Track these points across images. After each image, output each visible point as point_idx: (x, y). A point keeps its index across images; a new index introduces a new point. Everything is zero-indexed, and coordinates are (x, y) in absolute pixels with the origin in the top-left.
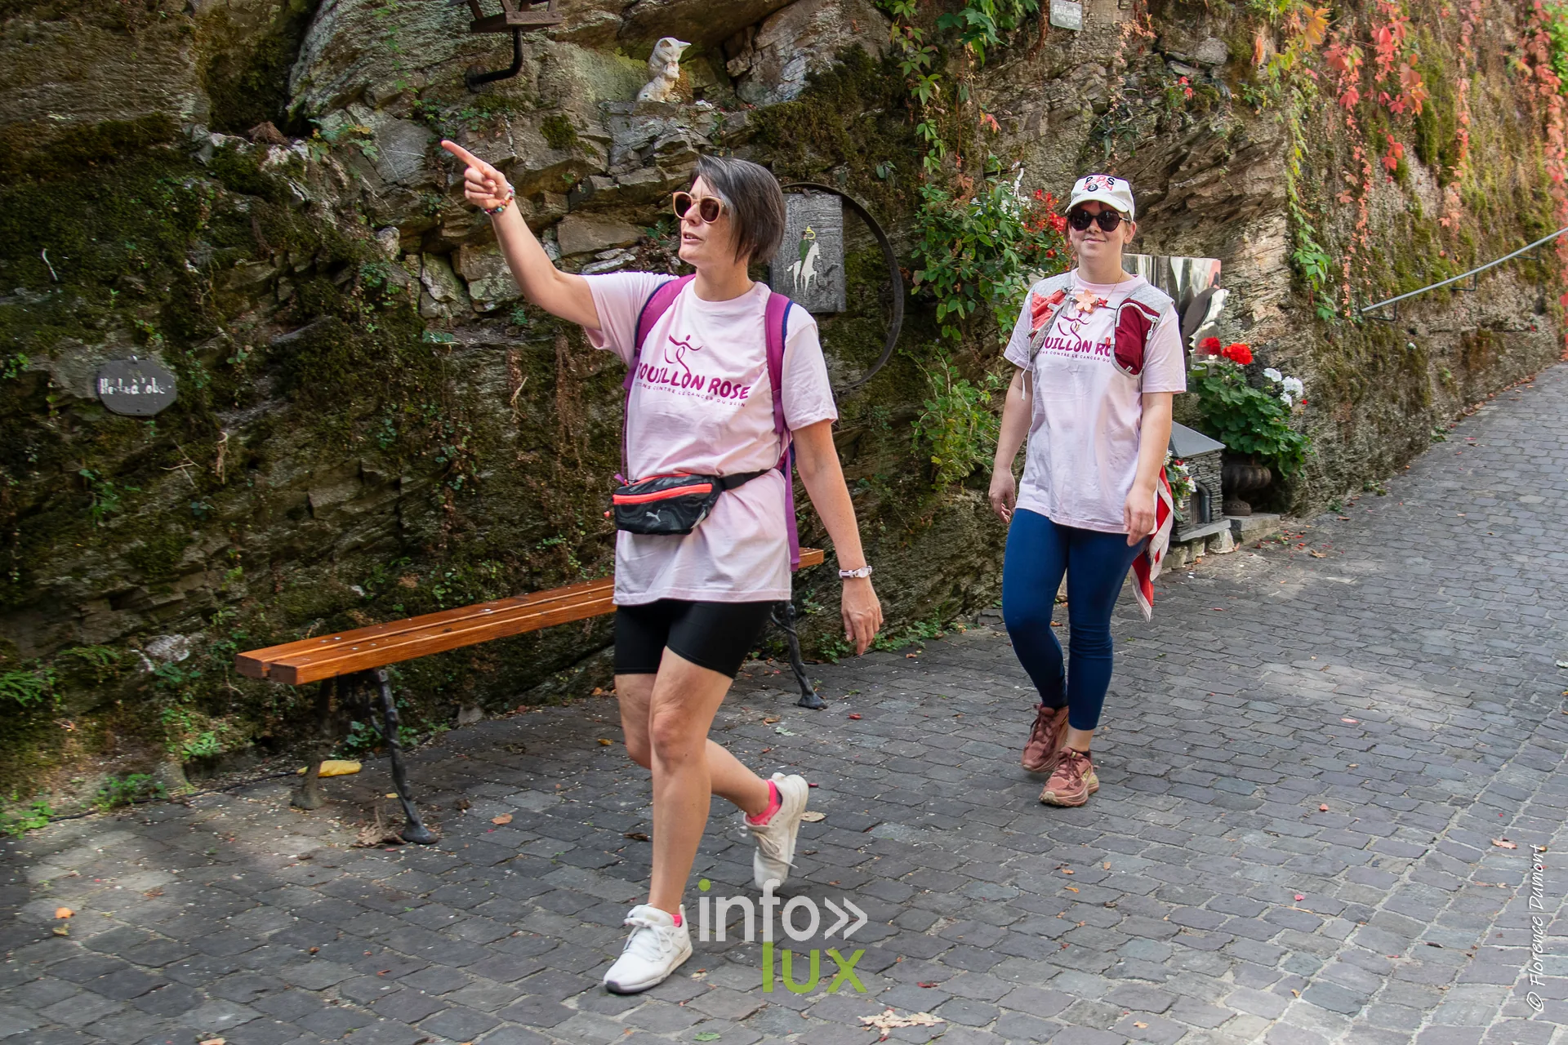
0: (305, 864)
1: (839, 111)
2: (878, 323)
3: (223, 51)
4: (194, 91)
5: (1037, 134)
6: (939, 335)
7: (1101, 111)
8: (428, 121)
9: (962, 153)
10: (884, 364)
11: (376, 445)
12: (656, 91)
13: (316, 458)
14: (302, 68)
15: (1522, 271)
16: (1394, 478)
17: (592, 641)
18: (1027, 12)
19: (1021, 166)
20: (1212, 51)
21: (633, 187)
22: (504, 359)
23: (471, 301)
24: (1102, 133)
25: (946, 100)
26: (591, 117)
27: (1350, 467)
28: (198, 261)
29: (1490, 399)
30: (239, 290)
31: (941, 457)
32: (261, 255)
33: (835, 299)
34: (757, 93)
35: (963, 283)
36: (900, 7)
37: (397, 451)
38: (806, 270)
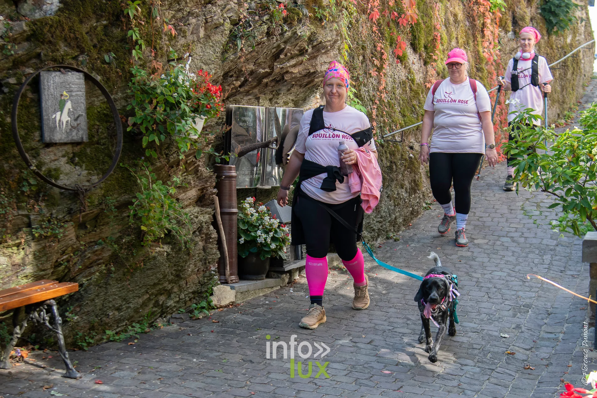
1: (81, 22)
2: (108, 149)
5: (198, 37)
6: (143, 155)
7: (235, 23)
9: (155, 48)
10: (112, 172)
16: (403, 231)
19: (190, 56)
24: (236, 36)
25: (144, 16)
27: (379, 225)
31: (145, 225)
33: (81, 134)
34: (30, 10)
35: (157, 124)
38: (63, 117)
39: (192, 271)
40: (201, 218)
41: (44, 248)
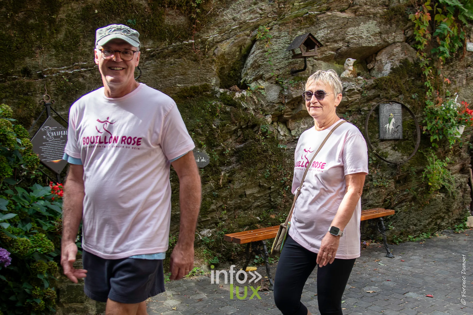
0: (241, 295)
1: (401, 78)
2: (412, 142)
3: (223, 66)
4: (216, 77)
5: (462, 84)
6: (431, 146)
8: (280, 84)
9: (439, 90)
10: (414, 155)
11: (264, 177)
12: (346, 74)
13: (247, 180)
14: (245, 70)
18: (459, 47)
19: (457, 94)
23: (292, 136)
25: (434, 74)
28: (216, 125)
30: (227, 133)
31: (431, 183)
32: (233, 123)
33: (399, 135)
34: (376, 74)
35: (438, 130)
36: (419, 47)
37: (269, 179)
38: (390, 127)
39: (456, 208)
40: (462, 180)
41: (378, 192)
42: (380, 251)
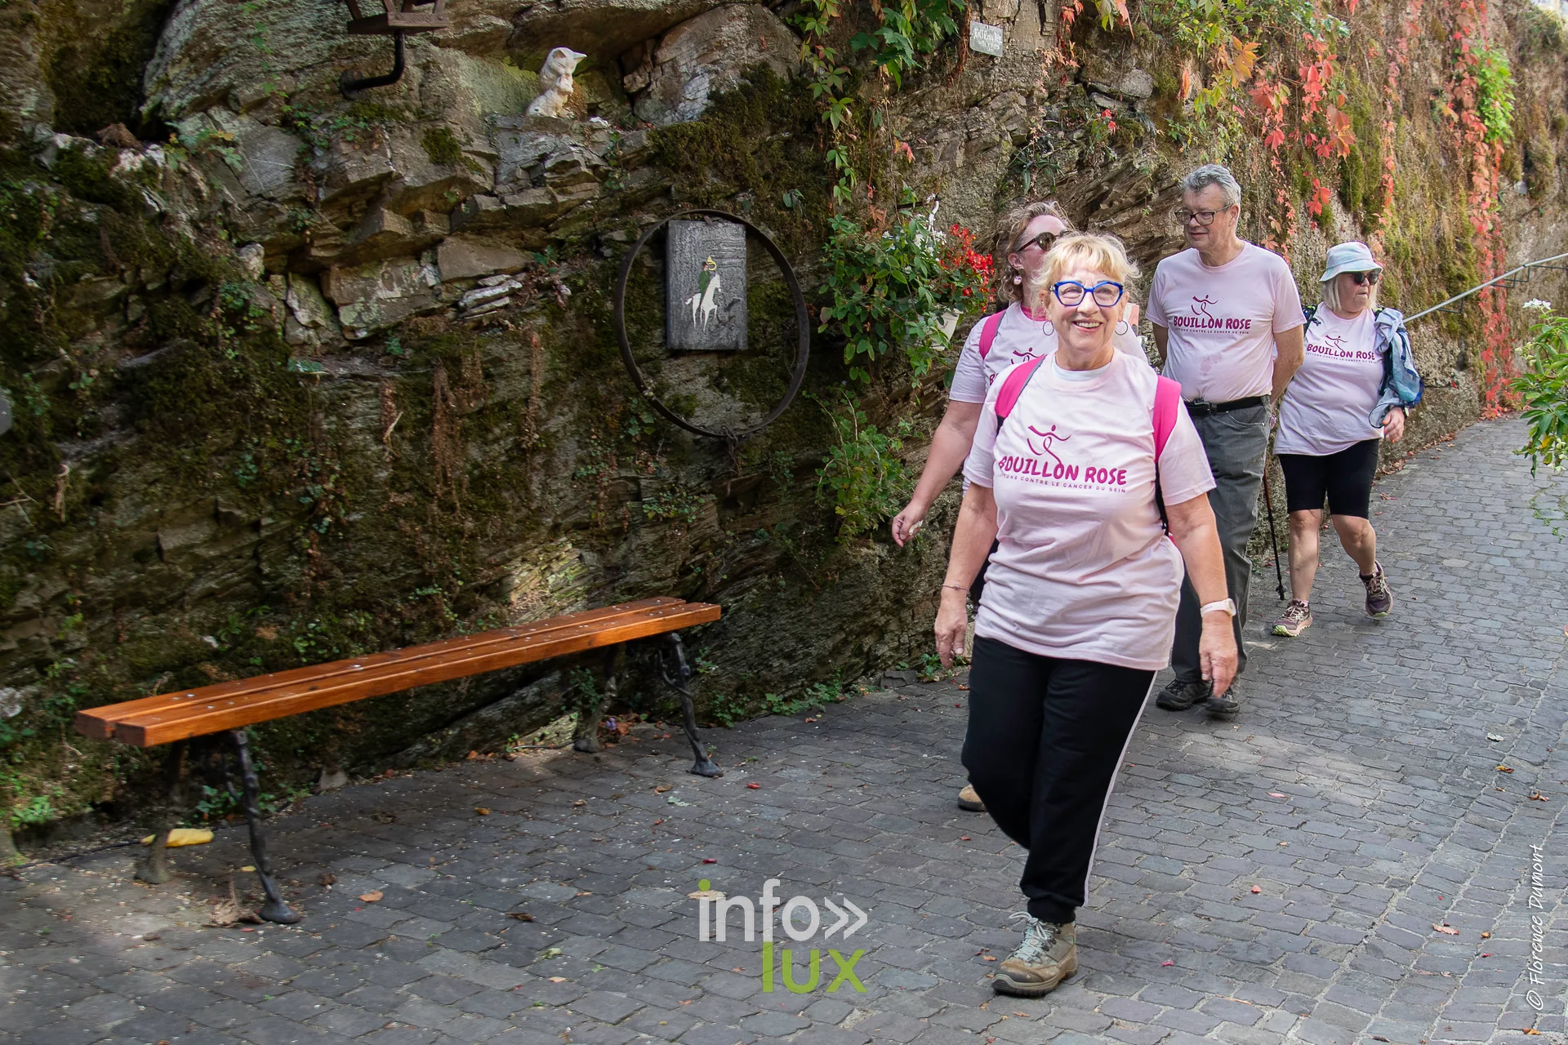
0: (151, 945)
1: (744, 133)
2: (783, 365)
3: (70, 44)
4: (37, 87)
5: (953, 165)
6: (846, 377)
7: (1020, 143)
8: (297, 128)
9: (874, 183)
10: (787, 407)
11: (234, 482)
12: (548, 105)
13: (167, 495)
14: (158, 65)
15: (1444, 325)
17: (469, 699)
18: (945, 34)
19: (937, 199)
20: (1137, 83)
21: (522, 208)
22: (378, 393)
23: (341, 327)
24: (1021, 167)
25: (858, 126)
26: (478, 131)
28: (38, 274)
29: (1410, 457)
30: (84, 308)
31: (844, 507)
32: (109, 270)
33: (735, 335)
34: (656, 111)
35: (873, 321)
36: (811, 24)
37: (257, 490)
38: (705, 304)
39: (924, 594)
41: (662, 539)
42: (669, 753)
